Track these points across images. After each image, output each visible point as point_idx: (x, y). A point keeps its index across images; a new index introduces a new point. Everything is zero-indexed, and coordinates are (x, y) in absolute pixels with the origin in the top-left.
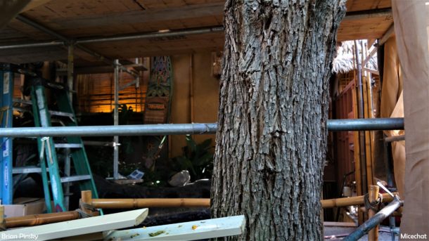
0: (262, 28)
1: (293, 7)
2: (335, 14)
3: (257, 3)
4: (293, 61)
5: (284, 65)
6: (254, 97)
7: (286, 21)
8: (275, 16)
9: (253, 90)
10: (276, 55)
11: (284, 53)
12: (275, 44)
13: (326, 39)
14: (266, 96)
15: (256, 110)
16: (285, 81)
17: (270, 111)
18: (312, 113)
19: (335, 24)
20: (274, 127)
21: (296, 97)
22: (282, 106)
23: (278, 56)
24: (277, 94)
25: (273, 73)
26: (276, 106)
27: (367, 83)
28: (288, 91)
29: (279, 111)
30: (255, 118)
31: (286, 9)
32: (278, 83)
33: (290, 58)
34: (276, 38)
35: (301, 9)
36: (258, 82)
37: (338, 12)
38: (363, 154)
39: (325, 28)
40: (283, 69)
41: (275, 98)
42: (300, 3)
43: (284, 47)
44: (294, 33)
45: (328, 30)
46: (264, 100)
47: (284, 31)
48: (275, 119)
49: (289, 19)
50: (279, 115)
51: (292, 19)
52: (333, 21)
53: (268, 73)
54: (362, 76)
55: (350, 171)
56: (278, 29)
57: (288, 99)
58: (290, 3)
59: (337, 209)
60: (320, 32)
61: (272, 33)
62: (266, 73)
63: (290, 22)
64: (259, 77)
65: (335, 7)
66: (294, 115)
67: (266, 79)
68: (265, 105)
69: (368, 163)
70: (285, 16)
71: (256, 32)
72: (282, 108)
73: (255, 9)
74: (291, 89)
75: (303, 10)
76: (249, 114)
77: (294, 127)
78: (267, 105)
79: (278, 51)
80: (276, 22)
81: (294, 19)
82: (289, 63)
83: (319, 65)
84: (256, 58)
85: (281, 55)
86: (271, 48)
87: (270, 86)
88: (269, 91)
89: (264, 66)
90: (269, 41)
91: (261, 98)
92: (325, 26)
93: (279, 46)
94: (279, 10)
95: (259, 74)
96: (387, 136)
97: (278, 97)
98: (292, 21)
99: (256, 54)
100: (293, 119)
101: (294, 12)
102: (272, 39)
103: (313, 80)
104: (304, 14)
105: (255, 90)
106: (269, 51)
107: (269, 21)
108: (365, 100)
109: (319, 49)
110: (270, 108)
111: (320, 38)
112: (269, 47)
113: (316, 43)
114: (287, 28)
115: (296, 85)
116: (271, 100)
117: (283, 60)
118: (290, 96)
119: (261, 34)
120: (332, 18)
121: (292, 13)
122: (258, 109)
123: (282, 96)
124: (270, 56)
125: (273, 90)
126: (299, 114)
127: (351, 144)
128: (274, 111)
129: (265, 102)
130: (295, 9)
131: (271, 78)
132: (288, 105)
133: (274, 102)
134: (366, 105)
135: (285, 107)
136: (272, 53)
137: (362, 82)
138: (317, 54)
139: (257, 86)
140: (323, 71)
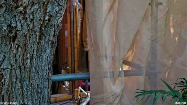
0: (10, 41)
1: (30, 31)
2: (56, 27)
3: (6, 26)
4: (30, 62)
5: (25, 65)
6: (5, 85)
7: (26, 39)
8: (19, 37)
9: (5, 80)
10: (20, 60)
11: (25, 58)
12: (19, 53)
13: (50, 42)
14: (14, 84)
15: (7, 93)
16: (26, 75)
17: (17, 94)
18: (42, 87)
19: (56, 33)
20: (20, 102)
21: (33, 82)
22: (25, 89)
23: (21, 60)
24: (21, 82)
25: (18, 70)
26: (20, 90)
27: (76, 9)
28: (28, 79)
29: (23, 92)
30: (7, 98)
31: (26, 33)
32: (21, 76)
33: (29, 61)
34: (20, 49)
35: (35, 32)
36: (8, 76)
37: (57, 27)
38: (73, 53)
39: (50, 35)
40: (25, 68)
41: (20, 85)
42: (35, 29)
43: (25, 55)
44: (31, 46)
45: (52, 37)
46: (13, 86)
47: (25, 44)
48: (20, 97)
49: (28, 38)
50: (23, 94)
51: (30, 38)
52: (55, 31)
53: (15, 70)
54: (73, 6)
55: (66, 62)
56: (21, 44)
57: (28, 83)
58: (28, 28)
59: (58, 83)
60: (47, 38)
61: (17, 46)
62: (13, 70)
63: (28, 40)
64: (9, 73)
65: (56, 24)
66: (31, 92)
67: (14, 74)
68: (13, 90)
69: (76, 59)
70: (26, 36)
71: (6, 42)
72: (24, 90)
73: (5, 28)
74: (30, 78)
75: (37, 33)
76: (3, 95)
77: (32, 99)
78: (15, 90)
79: (21, 57)
80: (20, 40)
81: (31, 38)
82: (28, 64)
83: (46, 58)
84: (6, 59)
85: (23, 59)
86: (17, 55)
87: (16, 78)
88: (16, 82)
89: (12, 66)
90: (15, 50)
91: (11, 85)
92: (50, 34)
93: (22, 54)
94: (21, 33)
95: (9, 71)
96: (86, 48)
97: (21, 84)
98: (30, 39)
99: (7, 56)
100: (31, 94)
101: (31, 34)
102: (17, 49)
103: (43, 68)
104: (37, 35)
105: (6, 81)
106: (15, 57)
107: (15, 38)
108: (75, 20)
109: (46, 48)
110: (17, 91)
111: (47, 42)
112: (15, 54)
113: (45, 45)
114: (26, 43)
115: (32, 75)
116: (17, 87)
117: (25, 62)
118: (29, 82)
119: (10, 44)
120: (54, 30)
121: (30, 35)
122: (9, 93)
123: (24, 83)
124: (16, 60)
125: (18, 80)
126: (35, 91)
127: (66, 44)
128: (19, 93)
129: (13, 88)
130: (32, 32)
131: (17, 73)
132: (28, 87)
133: (19, 87)
134: (75, 23)
135: (26, 89)
136: (17, 58)
137: (73, 8)
138: (45, 51)
139: (8, 78)
140: (49, 59)
